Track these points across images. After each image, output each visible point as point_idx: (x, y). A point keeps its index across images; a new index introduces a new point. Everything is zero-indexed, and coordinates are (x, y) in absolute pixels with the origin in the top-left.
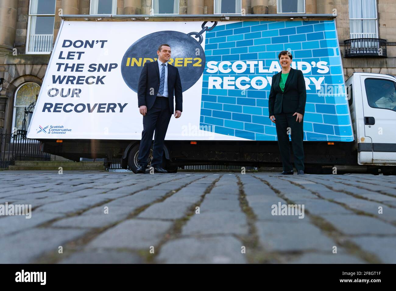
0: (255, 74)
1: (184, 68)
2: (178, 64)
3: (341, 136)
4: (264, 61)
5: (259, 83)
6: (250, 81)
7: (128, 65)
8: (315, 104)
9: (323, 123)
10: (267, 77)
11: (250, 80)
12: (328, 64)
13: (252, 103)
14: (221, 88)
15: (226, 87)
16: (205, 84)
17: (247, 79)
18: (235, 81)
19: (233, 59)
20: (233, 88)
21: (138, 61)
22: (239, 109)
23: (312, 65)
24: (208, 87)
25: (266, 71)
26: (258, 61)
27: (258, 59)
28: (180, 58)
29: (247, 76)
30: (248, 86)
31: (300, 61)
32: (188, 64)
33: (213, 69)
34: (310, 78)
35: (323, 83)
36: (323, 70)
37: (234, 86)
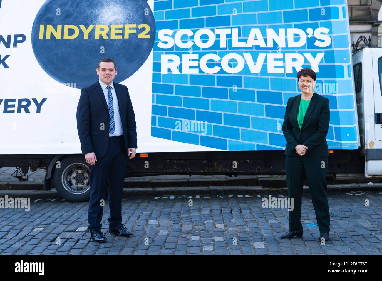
0: (228, 50)
1: (124, 41)
2: (116, 34)
3: (343, 142)
4: (239, 28)
5: (233, 63)
6: (220, 61)
7: (41, 37)
10: (244, 54)
11: (220, 59)
12: (330, 32)
13: (223, 94)
14: (179, 73)
15: (186, 71)
16: (157, 67)
17: (216, 58)
18: (199, 61)
19: (195, 25)
20: (196, 72)
21: (56, 30)
22: (205, 104)
23: (307, 34)
24: (161, 71)
25: (242, 44)
26: (231, 28)
27: (231, 26)
28: (118, 24)
29: (216, 53)
30: (217, 69)
31: (290, 27)
32: (130, 34)
33: (166, 43)
34: (304, 54)
35: (321, 62)
36: (323, 41)
37: (198, 70)
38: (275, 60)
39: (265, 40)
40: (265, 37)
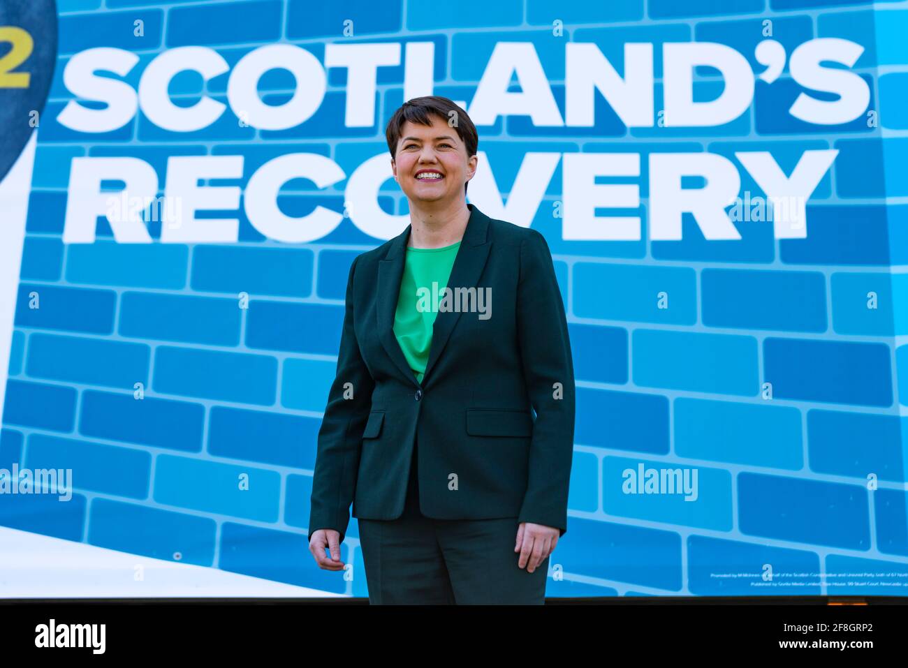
0: (380, 137)
4: (441, 41)
6: (342, 185)
8: (761, 335)
9: (806, 473)
11: (342, 176)
12: (869, 59)
15: (180, 229)
16: (46, 211)
17: (323, 171)
18: (244, 188)
20: (225, 233)
22: (259, 380)
23: (758, 68)
26: (403, 42)
27: (403, 32)
29: (323, 151)
30: (322, 222)
31: (679, 35)
33: (101, 106)
34: (741, 156)
35: (822, 189)
36: (832, 97)
37: (234, 224)
38: (600, 180)
39: (559, 95)
40: (557, 83)
